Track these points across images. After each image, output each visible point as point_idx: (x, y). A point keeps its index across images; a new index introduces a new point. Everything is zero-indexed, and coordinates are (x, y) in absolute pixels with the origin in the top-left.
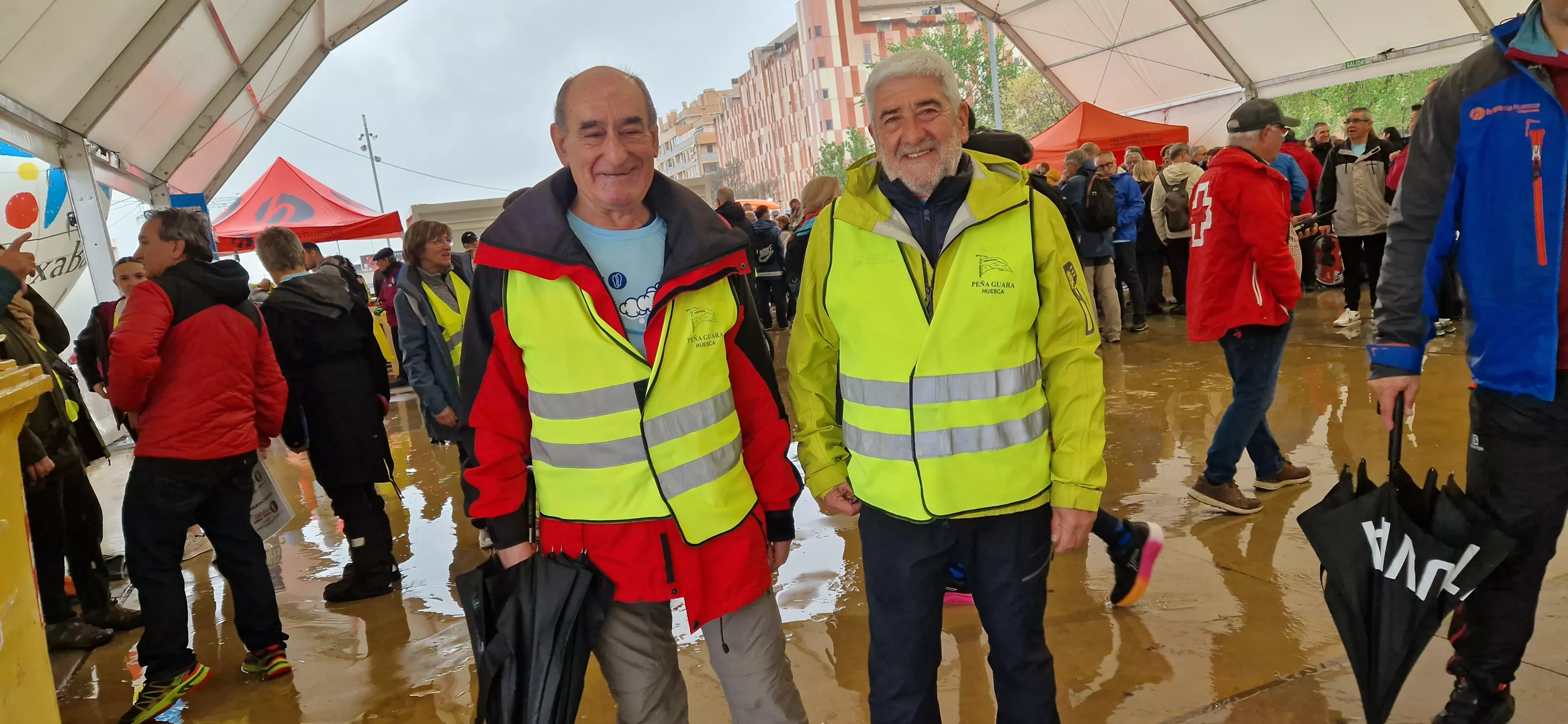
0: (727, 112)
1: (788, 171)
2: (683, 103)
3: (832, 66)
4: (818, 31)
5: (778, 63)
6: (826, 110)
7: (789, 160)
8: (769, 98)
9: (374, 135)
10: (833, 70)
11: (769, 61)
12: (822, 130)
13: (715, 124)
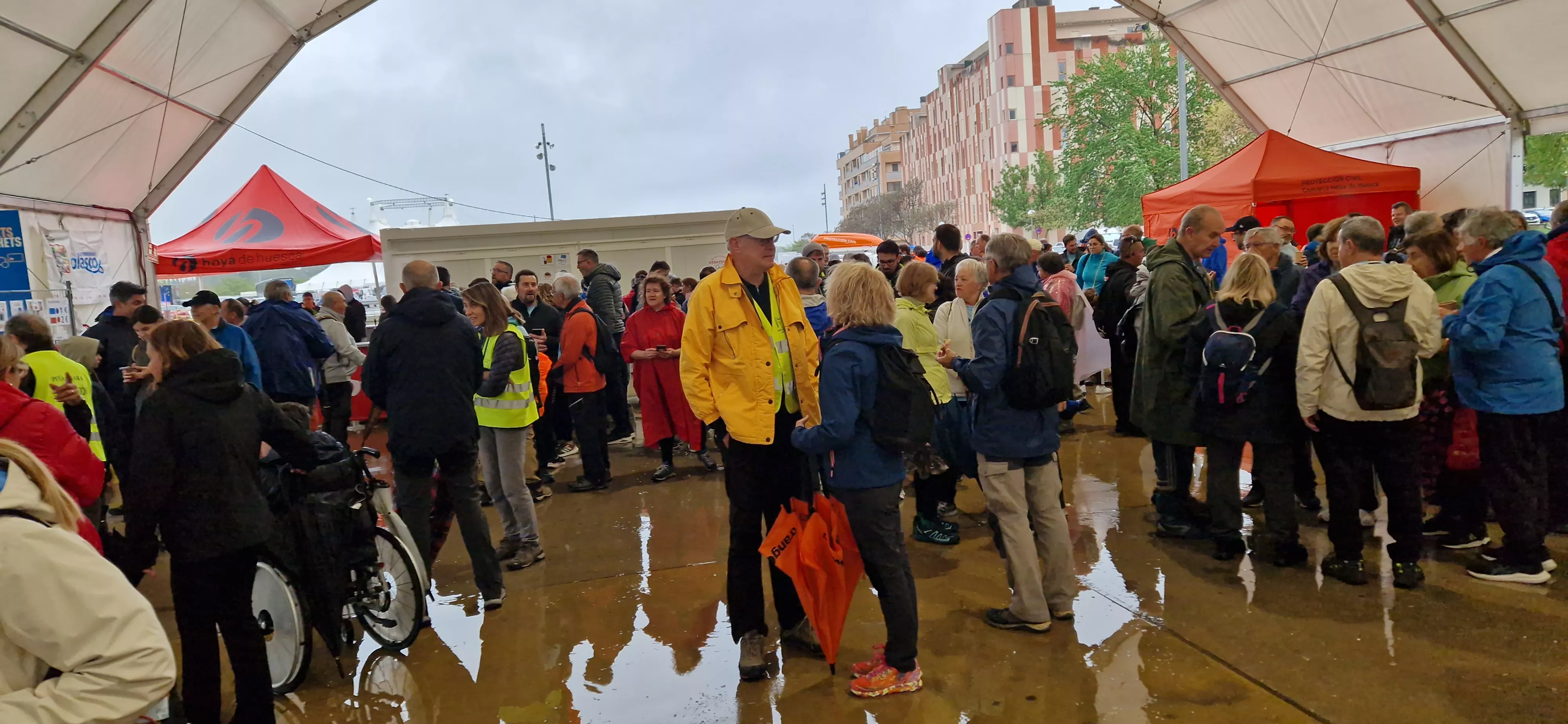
0: (914, 131)
1: (969, 193)
2: (875, 120)
3: (1021, 85)
4: (1009, 48)
5: (966, 81)
6: (1012, 131)
7: (970, 181)
8: (955, 118)
9: (551, 144)
10: (1023, 88)
11: (958, 79)
12: (1006, 152)
13: (900, 143)
